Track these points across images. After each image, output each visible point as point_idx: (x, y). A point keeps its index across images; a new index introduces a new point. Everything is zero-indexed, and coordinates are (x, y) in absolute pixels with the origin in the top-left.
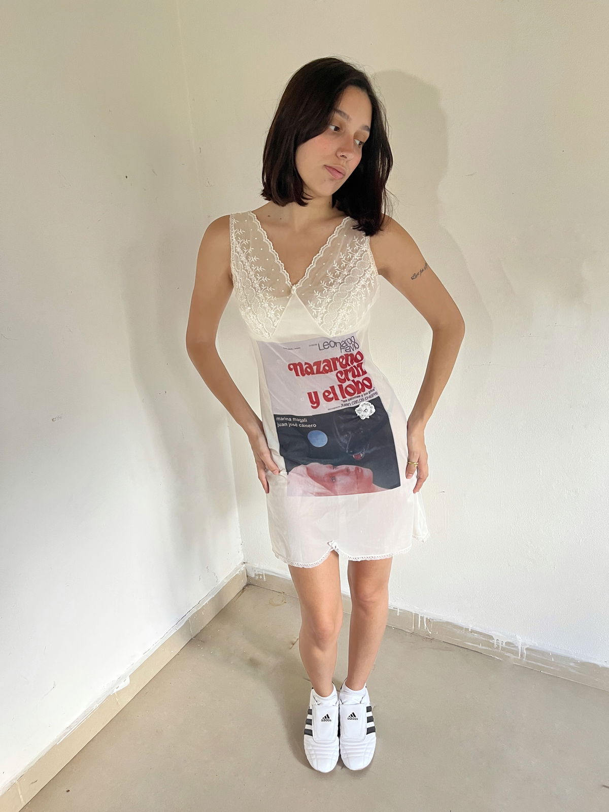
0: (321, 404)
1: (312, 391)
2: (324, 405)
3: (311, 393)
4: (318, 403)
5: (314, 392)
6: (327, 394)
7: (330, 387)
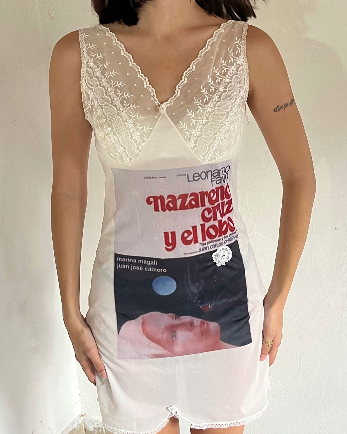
0: (177, 247)
1: (169, 231)
2: (181, 249)
3: (168, 233)
4: (174, 244)
5: (171, 232)
6: (186, 235)
7: (192, 227)
